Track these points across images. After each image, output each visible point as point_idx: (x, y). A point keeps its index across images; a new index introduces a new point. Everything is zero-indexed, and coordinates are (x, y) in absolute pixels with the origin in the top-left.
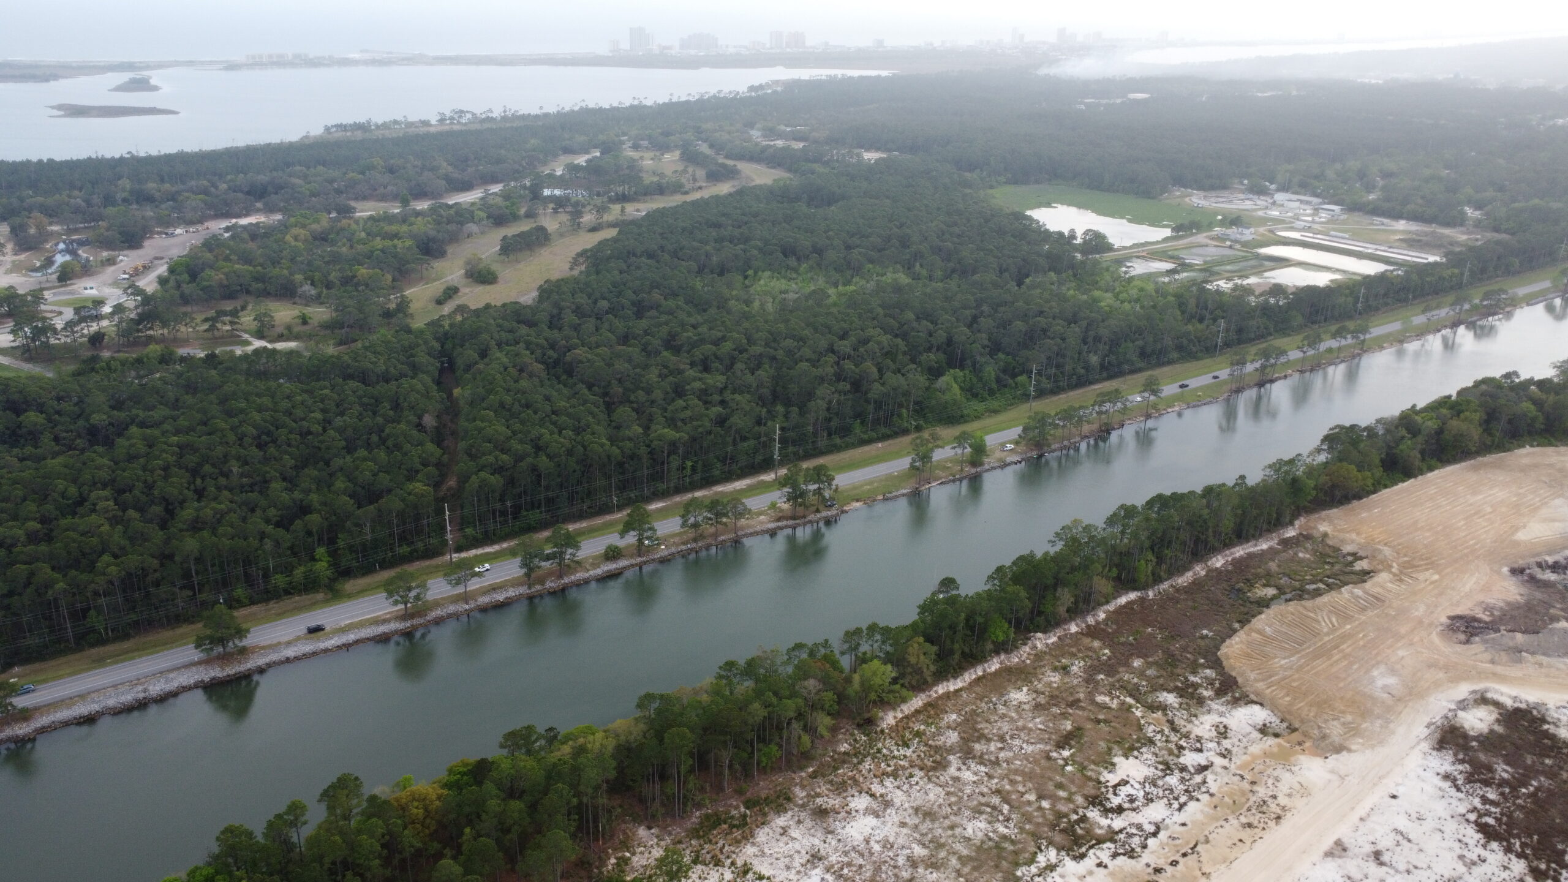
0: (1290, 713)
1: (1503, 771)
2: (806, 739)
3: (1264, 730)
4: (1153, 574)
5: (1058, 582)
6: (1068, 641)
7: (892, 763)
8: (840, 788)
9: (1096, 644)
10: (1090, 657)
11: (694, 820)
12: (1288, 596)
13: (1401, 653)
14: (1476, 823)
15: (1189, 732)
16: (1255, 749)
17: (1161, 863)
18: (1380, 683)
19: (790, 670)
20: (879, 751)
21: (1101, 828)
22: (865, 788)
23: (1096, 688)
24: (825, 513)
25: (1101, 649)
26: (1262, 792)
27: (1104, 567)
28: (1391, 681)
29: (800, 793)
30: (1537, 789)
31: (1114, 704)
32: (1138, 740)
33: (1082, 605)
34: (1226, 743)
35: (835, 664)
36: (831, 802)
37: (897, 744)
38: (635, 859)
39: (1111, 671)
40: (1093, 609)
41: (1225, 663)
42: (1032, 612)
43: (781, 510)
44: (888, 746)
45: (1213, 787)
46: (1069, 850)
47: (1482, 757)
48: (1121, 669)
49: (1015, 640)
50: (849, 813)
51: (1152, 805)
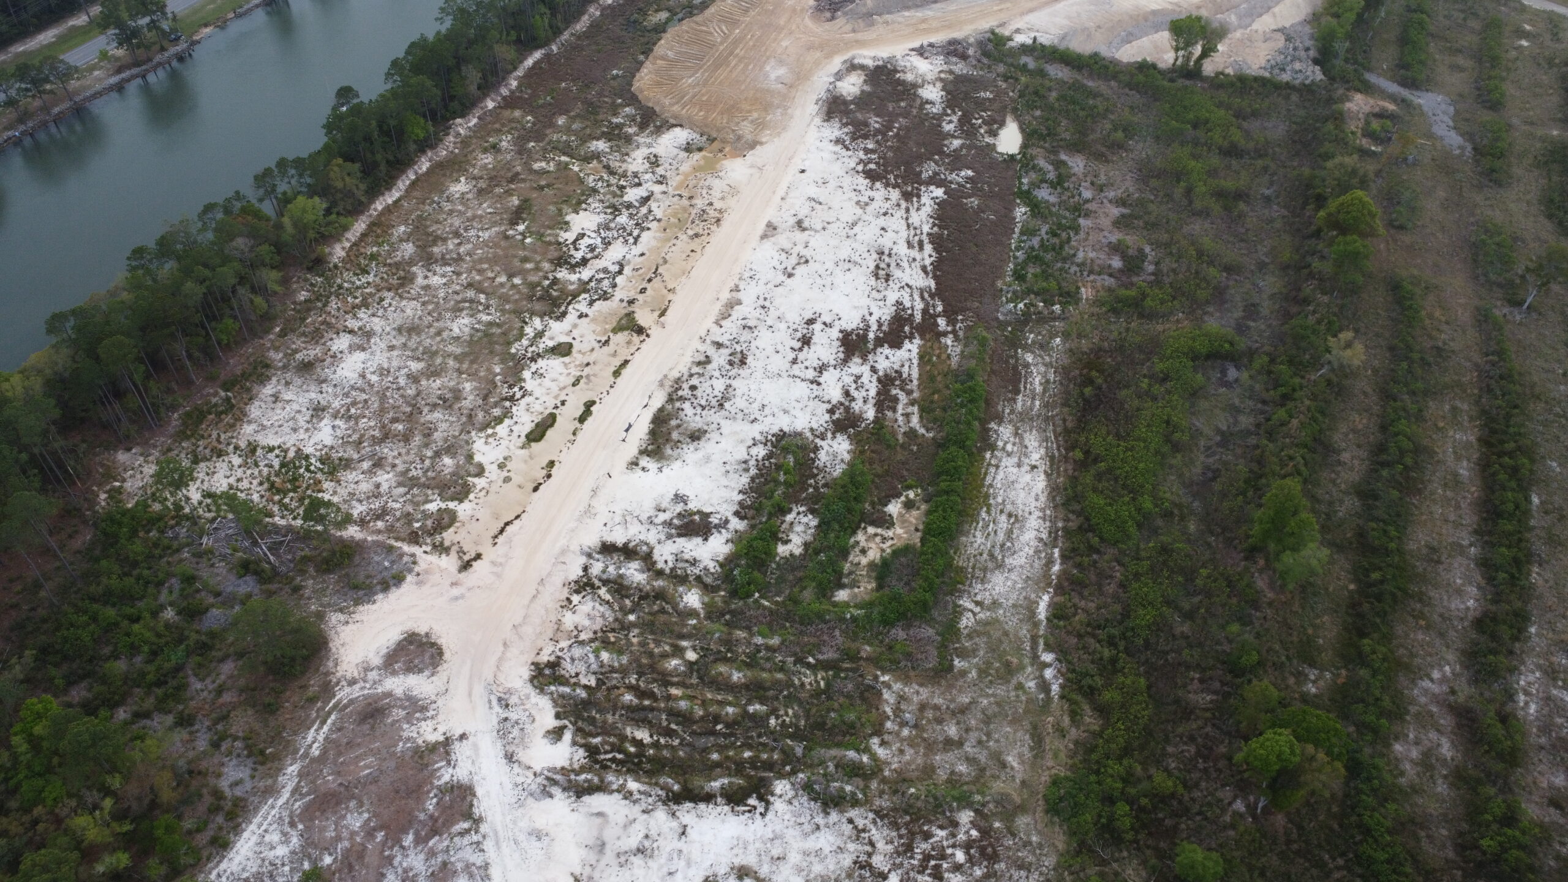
0: (706, 126)
1: (875, 122)
2: (259, 300)
3: (688, 148)
4: (551, 27)
5: (460, 61)
6: (489, 119)
7: (358, 294)
8: (316, 336)
9: (517, 113)
10: (516, 129)
11: (174, 423)
12: (680, 16)
13: (784, 44)
14: (864, 172)
15: (625, 171)
16: (685, 168)
17: (632, 294)
18: (773, 76)
19: (210, 236)
20: (340, 287)
21: (572, 283)
22: (342, 328)
23: (530, 157)
24: (173, 50)
25: (523, 117)
26: (699, 203)
27: (501, 33)
28: (781, 71)
29: (276, 356)
30: (899, 129)
31: (552, 167)
32: (583, 194)
33: (491, 79)
34: (660, 171)
35: (257, 215)
36: (312, 353)
37: (356, 274)
38: (128, 485)
39: (539, 136)
40: (504, 79)
41: (640, 97)
42: (443, 99)
43: (117, 59)
44: (347, 279)
45: (658, 213)
46: (550, 314)
47: (859, 116)
48: (548, 131)
49: (436, 133)
50: (334, 356)
51: (610, 248)
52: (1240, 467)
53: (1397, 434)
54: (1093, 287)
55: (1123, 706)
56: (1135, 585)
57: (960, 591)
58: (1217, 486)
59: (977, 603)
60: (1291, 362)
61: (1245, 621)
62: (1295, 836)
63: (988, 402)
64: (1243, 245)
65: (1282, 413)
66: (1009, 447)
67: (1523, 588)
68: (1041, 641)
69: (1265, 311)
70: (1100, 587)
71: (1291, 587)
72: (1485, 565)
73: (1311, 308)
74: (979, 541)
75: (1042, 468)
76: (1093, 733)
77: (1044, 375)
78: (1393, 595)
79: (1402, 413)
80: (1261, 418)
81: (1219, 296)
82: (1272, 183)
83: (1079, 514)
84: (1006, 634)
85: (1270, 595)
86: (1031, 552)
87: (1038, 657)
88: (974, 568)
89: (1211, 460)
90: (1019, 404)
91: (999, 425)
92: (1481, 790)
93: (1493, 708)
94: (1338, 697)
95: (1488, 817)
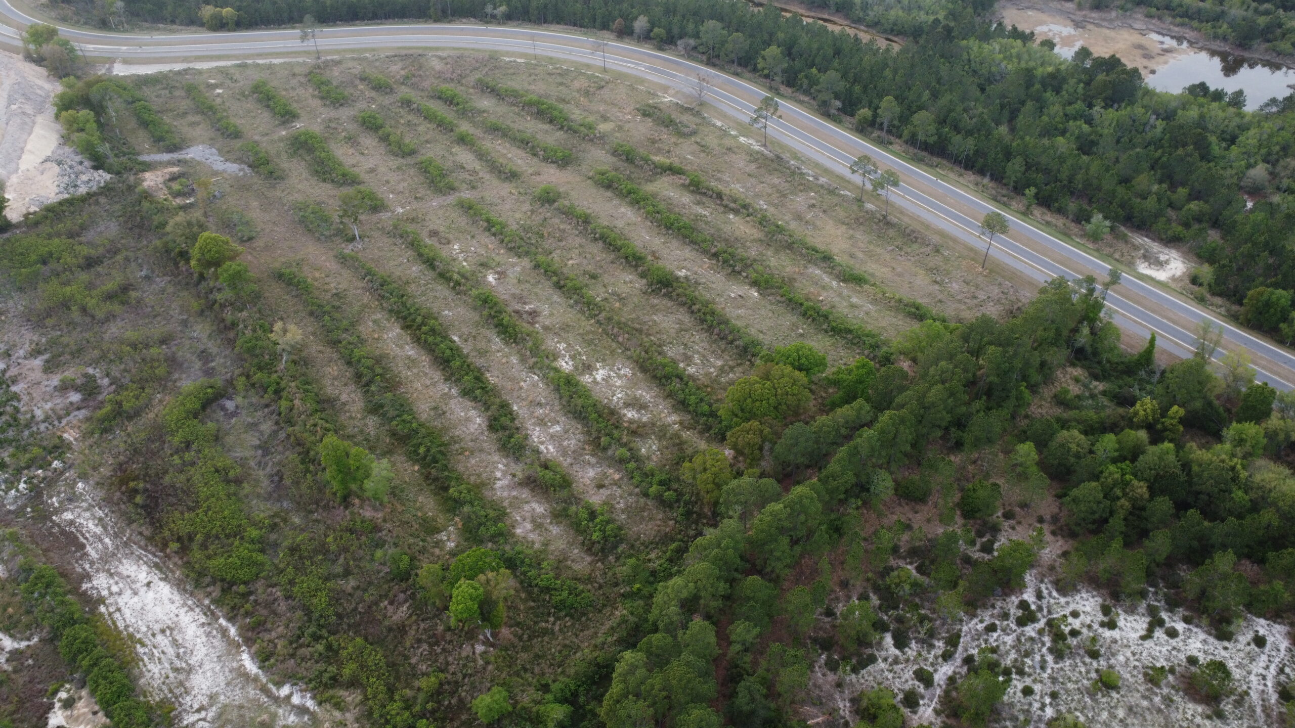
52: (291, 457)
53: (359, 361)
54: (72, 428)
55: (362, 667)
56: (295, 589)
57: (176, 717)
58: (287, 482)
59: (198, 711)
60: (260, 369)
61: (380, 544)
62: (520, 632)
63: (63, 575)
64: (159, 319)
65: (284, 404)
66: (115, 589)
67: (492, 390)
68: (270, 686)
69: (214, 350)
70: (275, 613)
71: (386, 499)
72: (466, 393)
73: (241, 326)
74: (156, 670)
75: (155, 577)
76: (362, 702)
77: (93, 517)
78: (440, 452)
79: (351, 347)
80: (276, 417)
81: (173, 362)
82: (141, 266)
83: (214, 583)
84: (241, 707)
85: (380, 515)
86: (204, 639)
87: (278, 697)
88: (171, 691)
89: (268, 469)
90: (93, 554)
91: (90, 581)
92: (570, 513)
93: (536, 465)
94: (467, 535)
95: (584, 523)
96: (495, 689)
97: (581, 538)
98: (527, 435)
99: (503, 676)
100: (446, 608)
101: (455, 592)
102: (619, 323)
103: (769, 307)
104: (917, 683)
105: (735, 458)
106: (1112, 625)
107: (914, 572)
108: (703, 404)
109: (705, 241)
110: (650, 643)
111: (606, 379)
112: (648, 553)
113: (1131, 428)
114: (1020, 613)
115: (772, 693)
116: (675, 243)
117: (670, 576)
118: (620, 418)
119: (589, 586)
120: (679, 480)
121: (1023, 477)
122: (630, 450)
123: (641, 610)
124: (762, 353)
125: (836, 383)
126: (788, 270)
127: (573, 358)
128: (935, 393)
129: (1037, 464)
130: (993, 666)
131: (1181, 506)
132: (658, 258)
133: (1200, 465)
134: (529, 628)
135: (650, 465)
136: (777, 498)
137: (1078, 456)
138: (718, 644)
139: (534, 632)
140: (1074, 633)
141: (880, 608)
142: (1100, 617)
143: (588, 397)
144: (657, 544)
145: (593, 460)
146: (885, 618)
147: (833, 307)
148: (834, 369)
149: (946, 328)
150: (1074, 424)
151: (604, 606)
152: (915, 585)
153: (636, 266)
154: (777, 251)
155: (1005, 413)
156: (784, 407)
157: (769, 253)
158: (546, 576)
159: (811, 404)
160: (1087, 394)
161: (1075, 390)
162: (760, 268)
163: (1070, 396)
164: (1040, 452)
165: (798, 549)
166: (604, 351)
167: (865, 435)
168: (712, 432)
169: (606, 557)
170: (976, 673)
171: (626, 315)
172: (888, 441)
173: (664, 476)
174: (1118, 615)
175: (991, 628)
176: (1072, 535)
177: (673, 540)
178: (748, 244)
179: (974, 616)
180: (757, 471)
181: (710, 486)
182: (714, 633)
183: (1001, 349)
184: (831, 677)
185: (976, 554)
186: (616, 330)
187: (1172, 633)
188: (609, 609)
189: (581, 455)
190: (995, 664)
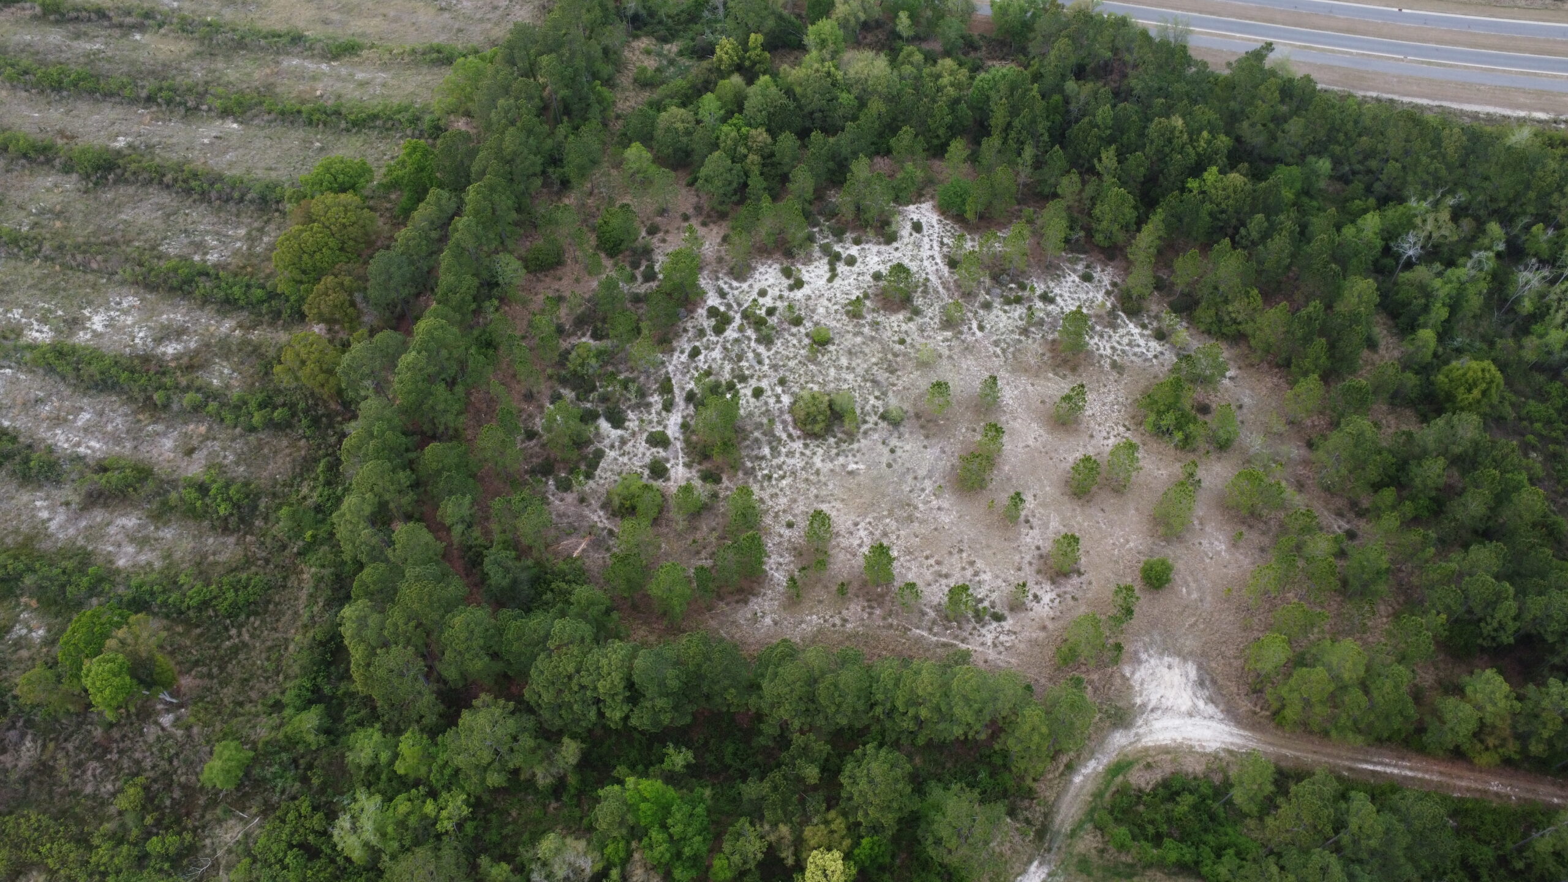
92: (172, 503)
93: (89, 475)
94: (54, 609)
95: (198, 504)
96: (217, 748)
97: (206, 523)
98: (50, 446)
99: (218, 726)
100: (90, 705)
101: (87, 682)
102: (77, 247)
103: (261, 134)
104: (654, 450)
105: (329, 330)
106: (799, 284)
107: (591, 342)
108: (253, 290)
109: (123, 86)
110: (363, 584)
111: (110, 324)
112: (298, 491)
113: (723, 78)
114: (713, 322)
115: (521, 551)
116: (83, 107)
117: (339, 500)
118: (161, 361)
119: (254, 569)
120: (280, 391)
121: (646, 182)
122: (198, 390)
123: (331, 557)
124: (287, 194)
125: (394, 185)
126: (256, 76)
127: (44, 320)
128: (511, 140)
129: (654, 162)
130: (715, 389)
131: (803, 134)
132: (73, 137)
133: (801, 85)
134: (212, 659)
135: (235, 394)
136: (404, 348)
137: (688, 133)
138: (438, 538)
139: (222, 658)
140: (771, 312)
141: (578, 399)
142: (786, 282)
143: (101, 358)
144: (301, 475)
145: (160, 427)
146: (589, 405)
147: (339, 97)
148: (384, 170)
149: (483, 59)
150: (668, 101)
151: (285, 578)
152: (599, 354)
153: (48, 161)
154: (228, 58)
155: (595, 123)
156: (351, 243)
157: (220, 65)
158: (193, 591)
159: (380, 223)
160: (665, 62)
161: (651, 64)
162: (220, 90)
163: (650, 73)
164: (650, 148)
165: (459, 389)
166: (82, 291)
167: (460, 226)
168: (284, 316)
169: (252, 524)
170: (703, 405)
171: (80, 232)
172: (489, 219)
173: (260, 397)
174: (799, 271)
175: (695, 353)
176: (722, 216)
177: (316, 460)
178: (185, 65)
179: (672, 350)
180: (363, 331)
181: (321, 377)
182: (425, 530)
183: (554, 55)
184: (570, 497)
185: (641, 288)
186: (79, 258)
187: (851, 261)
188: (293, 578)
189: (141, 430)
190: (717, 385)
